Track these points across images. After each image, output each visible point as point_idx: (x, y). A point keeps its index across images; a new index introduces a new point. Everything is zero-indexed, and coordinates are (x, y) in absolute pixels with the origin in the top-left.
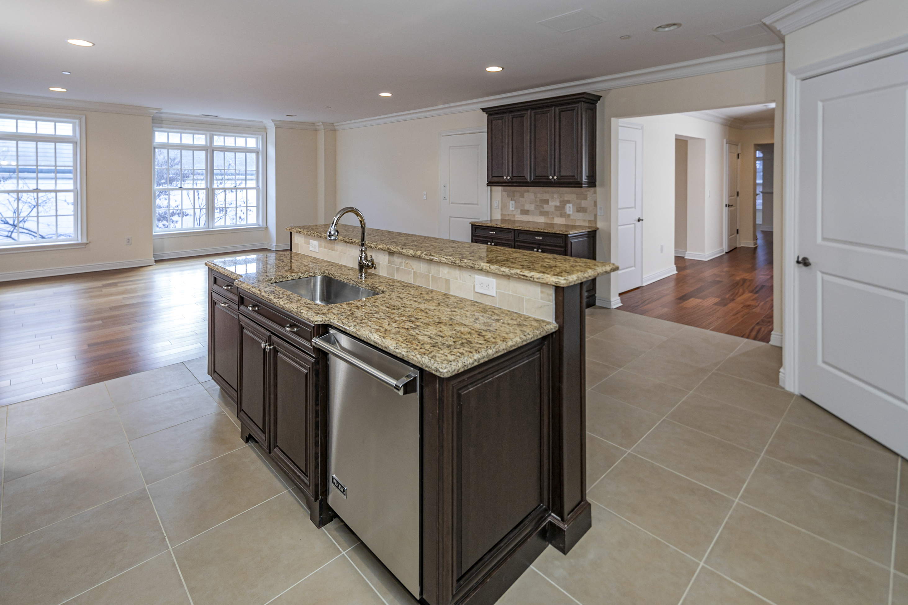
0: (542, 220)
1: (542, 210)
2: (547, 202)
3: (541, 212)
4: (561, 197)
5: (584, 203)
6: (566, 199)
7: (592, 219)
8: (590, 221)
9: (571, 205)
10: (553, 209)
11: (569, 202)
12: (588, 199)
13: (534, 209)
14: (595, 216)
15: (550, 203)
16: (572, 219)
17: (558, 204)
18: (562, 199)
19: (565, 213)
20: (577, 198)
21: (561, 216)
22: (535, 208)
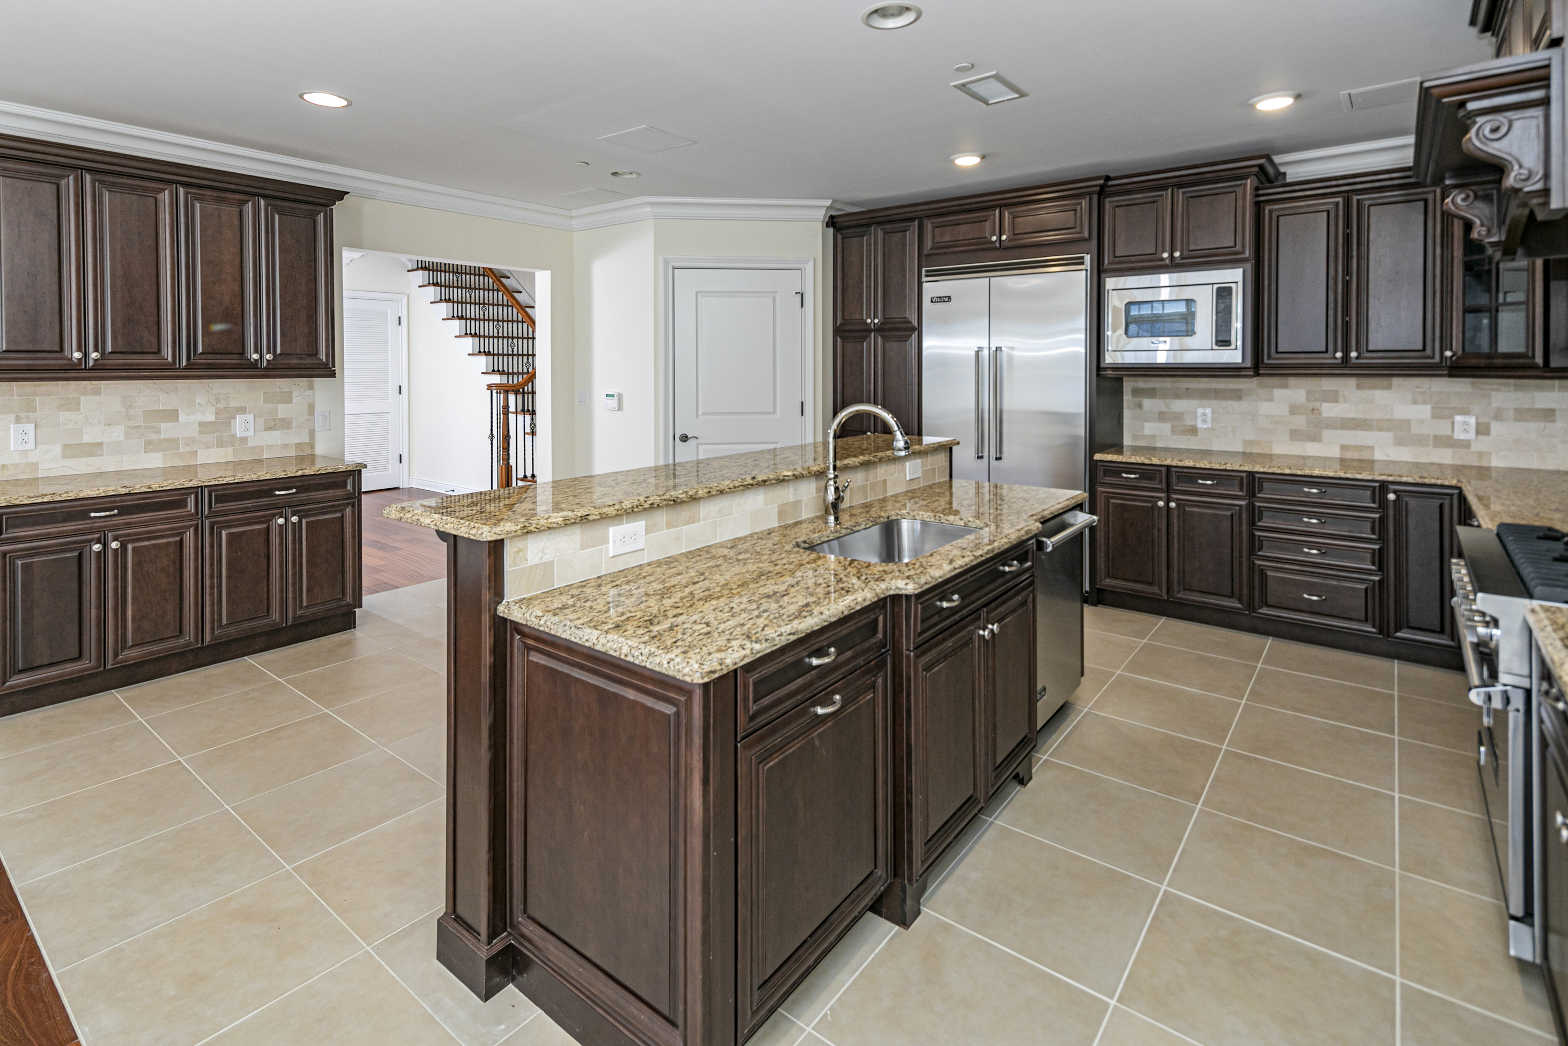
0: (156, 461)
1: (154, 437)
2: (173, 415)
3: (148, 443)
4: (218, 401)
5: (283, 411)
6: (233, 404)
7: (306, 439)
8: (298, 446)
9: (250, 417)
10: (194, 432)
11: (243, 410)
12: (294, 400)
13: (121, 438)
14: (312, 433)
15: (182, 417)
16: (252, 448)
17: (211, 418)
18: (220, 406)
19: (233, 436)
20: (266, 401)
21: (221, 444)
22: (127, 435)
